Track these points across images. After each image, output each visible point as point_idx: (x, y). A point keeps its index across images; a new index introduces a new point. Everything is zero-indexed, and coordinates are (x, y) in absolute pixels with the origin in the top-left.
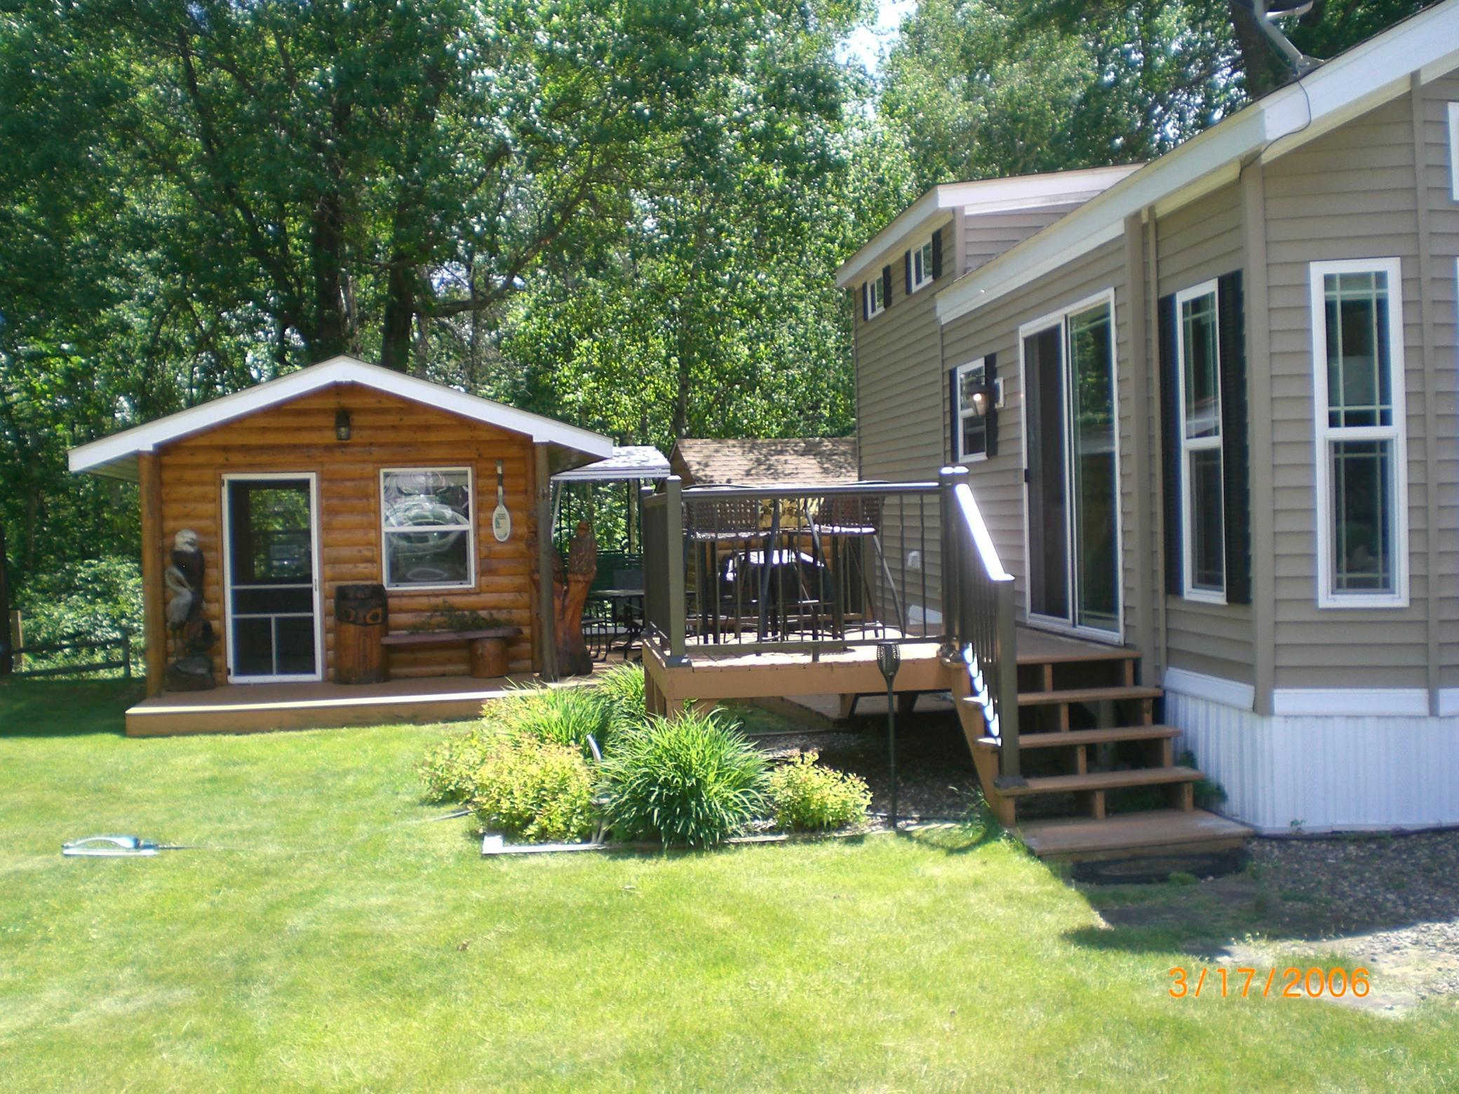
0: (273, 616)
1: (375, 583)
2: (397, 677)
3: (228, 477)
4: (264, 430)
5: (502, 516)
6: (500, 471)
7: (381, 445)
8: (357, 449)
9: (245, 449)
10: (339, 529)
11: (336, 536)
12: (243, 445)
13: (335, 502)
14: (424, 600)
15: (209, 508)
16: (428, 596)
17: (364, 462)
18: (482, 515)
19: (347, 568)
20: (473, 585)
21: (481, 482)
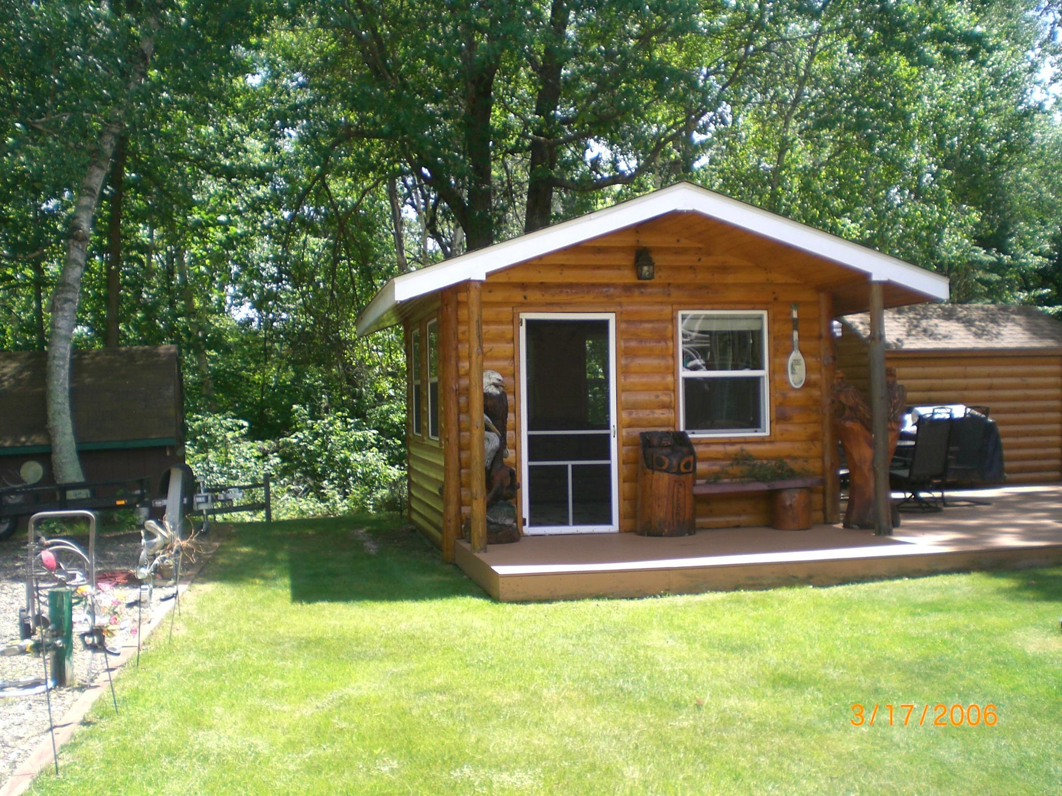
0: (570, 464)
1: (672, 429)
2: (703, 528)
3: (525, 316)
4: (562, 267)
5: (796, 362)
6: (795, 315)
7: (679, 287)
8: (656, 290)
9: (543, 286)
10: (636, 373)
11: (633, 379)
12: (542, 283)
13: (633, 344)
14: (720, 448)
15: (507, 348)
16: (724, 444)
17: (662, 303)
18: (777, 361)
19: (643, 414)
20: (767, 433)
21: (776, 327)
